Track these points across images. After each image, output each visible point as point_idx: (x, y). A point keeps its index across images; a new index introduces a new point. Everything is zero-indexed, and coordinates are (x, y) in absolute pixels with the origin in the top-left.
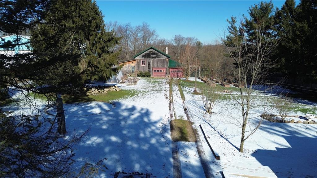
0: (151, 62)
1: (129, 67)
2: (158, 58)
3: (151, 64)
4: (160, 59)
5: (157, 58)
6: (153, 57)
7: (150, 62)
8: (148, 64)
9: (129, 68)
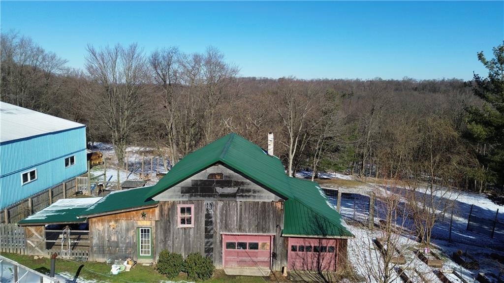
0: (216, 215)
1: (128, 230)
2: (243, 200)
3: (217, 219)
4: (250, 203)
5: (239, 200)
6: (223, 196)
7: (211, 212)
8: (203, 220)
9: (131, 233)
